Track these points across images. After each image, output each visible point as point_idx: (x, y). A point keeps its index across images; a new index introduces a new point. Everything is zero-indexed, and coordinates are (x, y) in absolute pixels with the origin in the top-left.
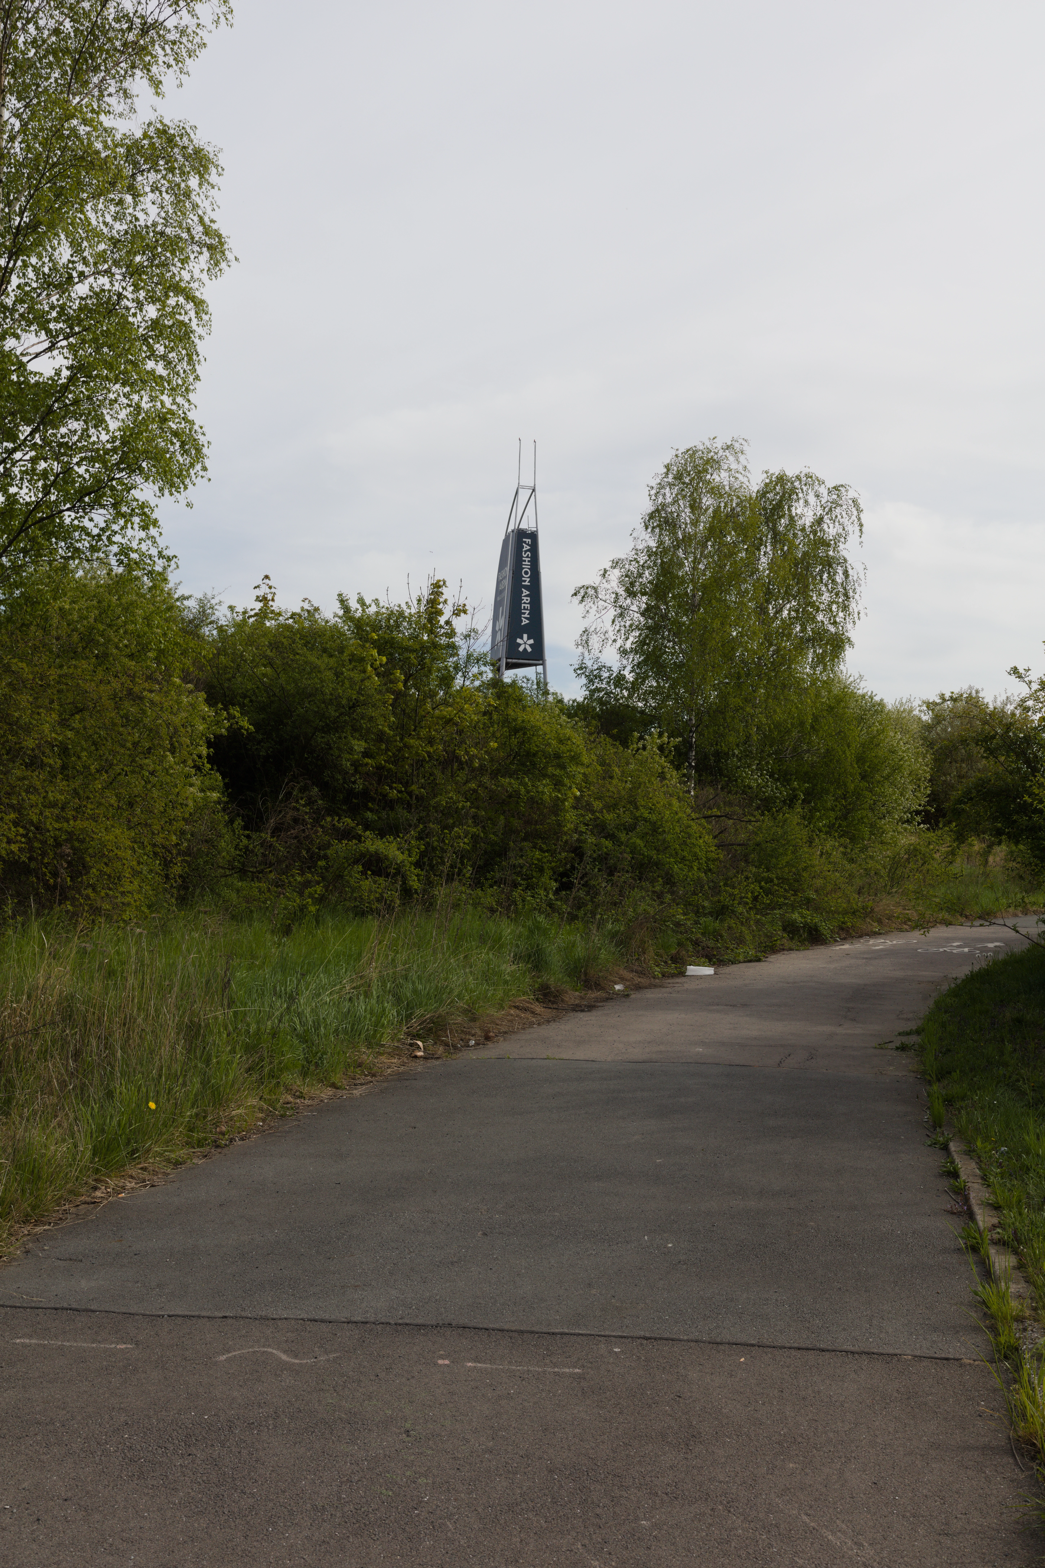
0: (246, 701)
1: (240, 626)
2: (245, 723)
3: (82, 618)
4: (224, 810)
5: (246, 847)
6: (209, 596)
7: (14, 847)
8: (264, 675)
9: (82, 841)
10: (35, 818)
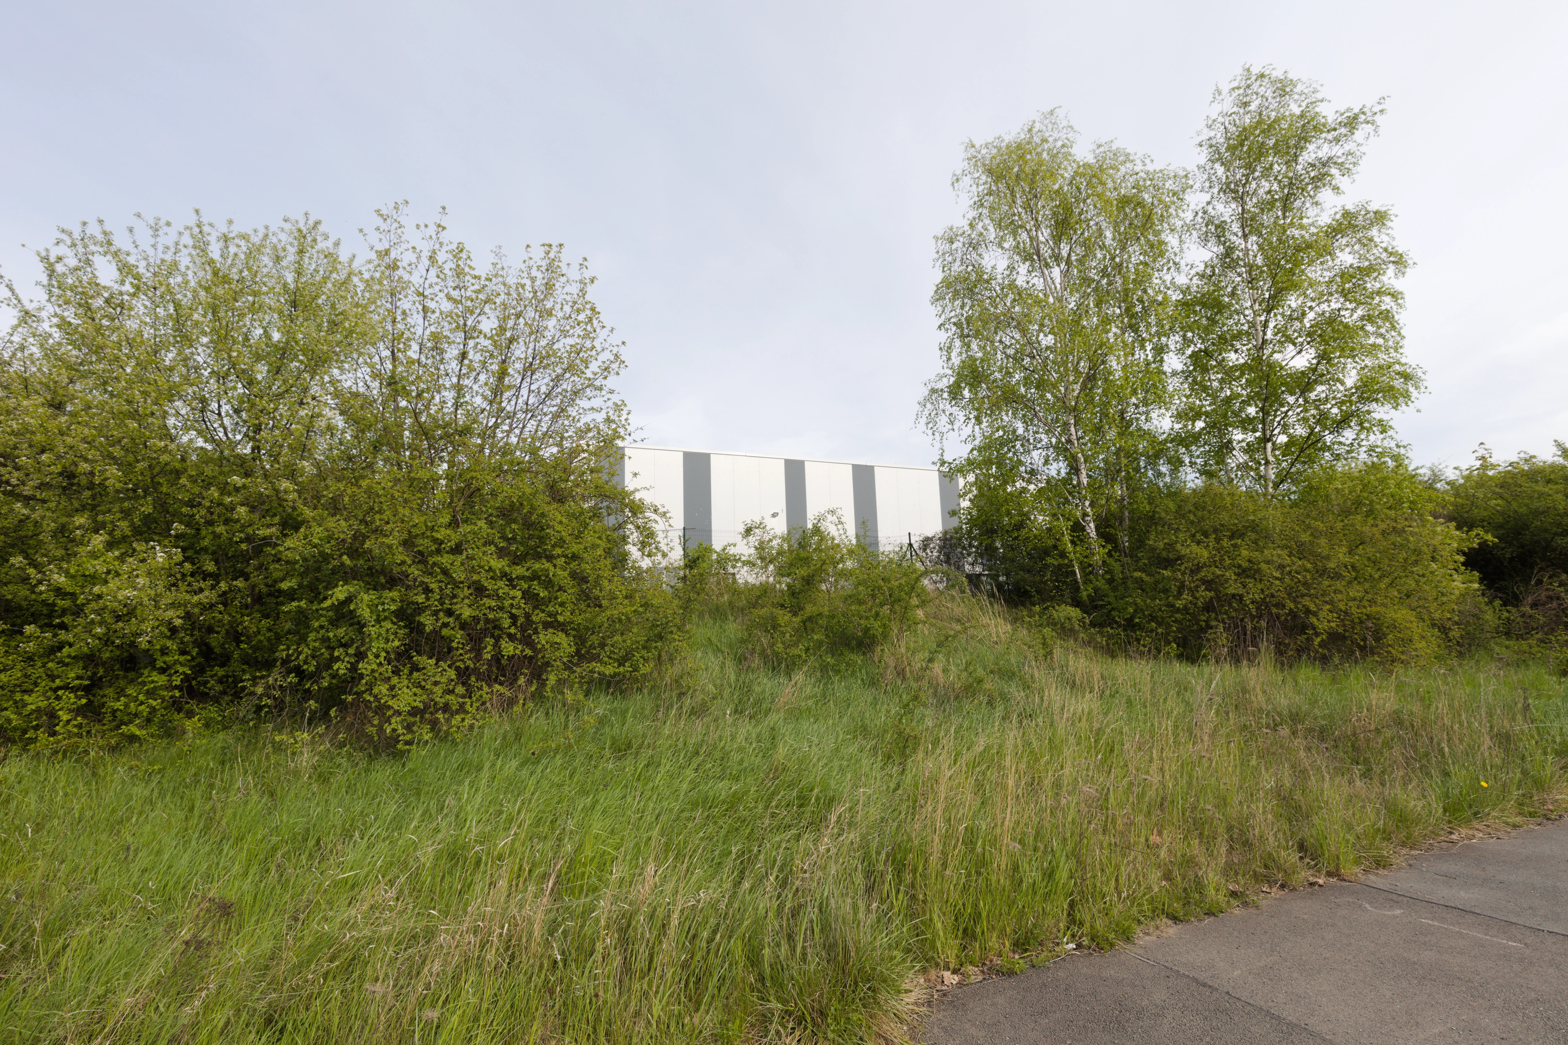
0: (1485, 524)
1: (1468, 478)
2: (1489, 537)
3: (1350, 492)
4: (1483, 595)
5: (1508, 619)
6: (1436, 463)
7: (1333, 625)
8: (1498, 505)
9: (1378, 619)
10: (1343, 608)
